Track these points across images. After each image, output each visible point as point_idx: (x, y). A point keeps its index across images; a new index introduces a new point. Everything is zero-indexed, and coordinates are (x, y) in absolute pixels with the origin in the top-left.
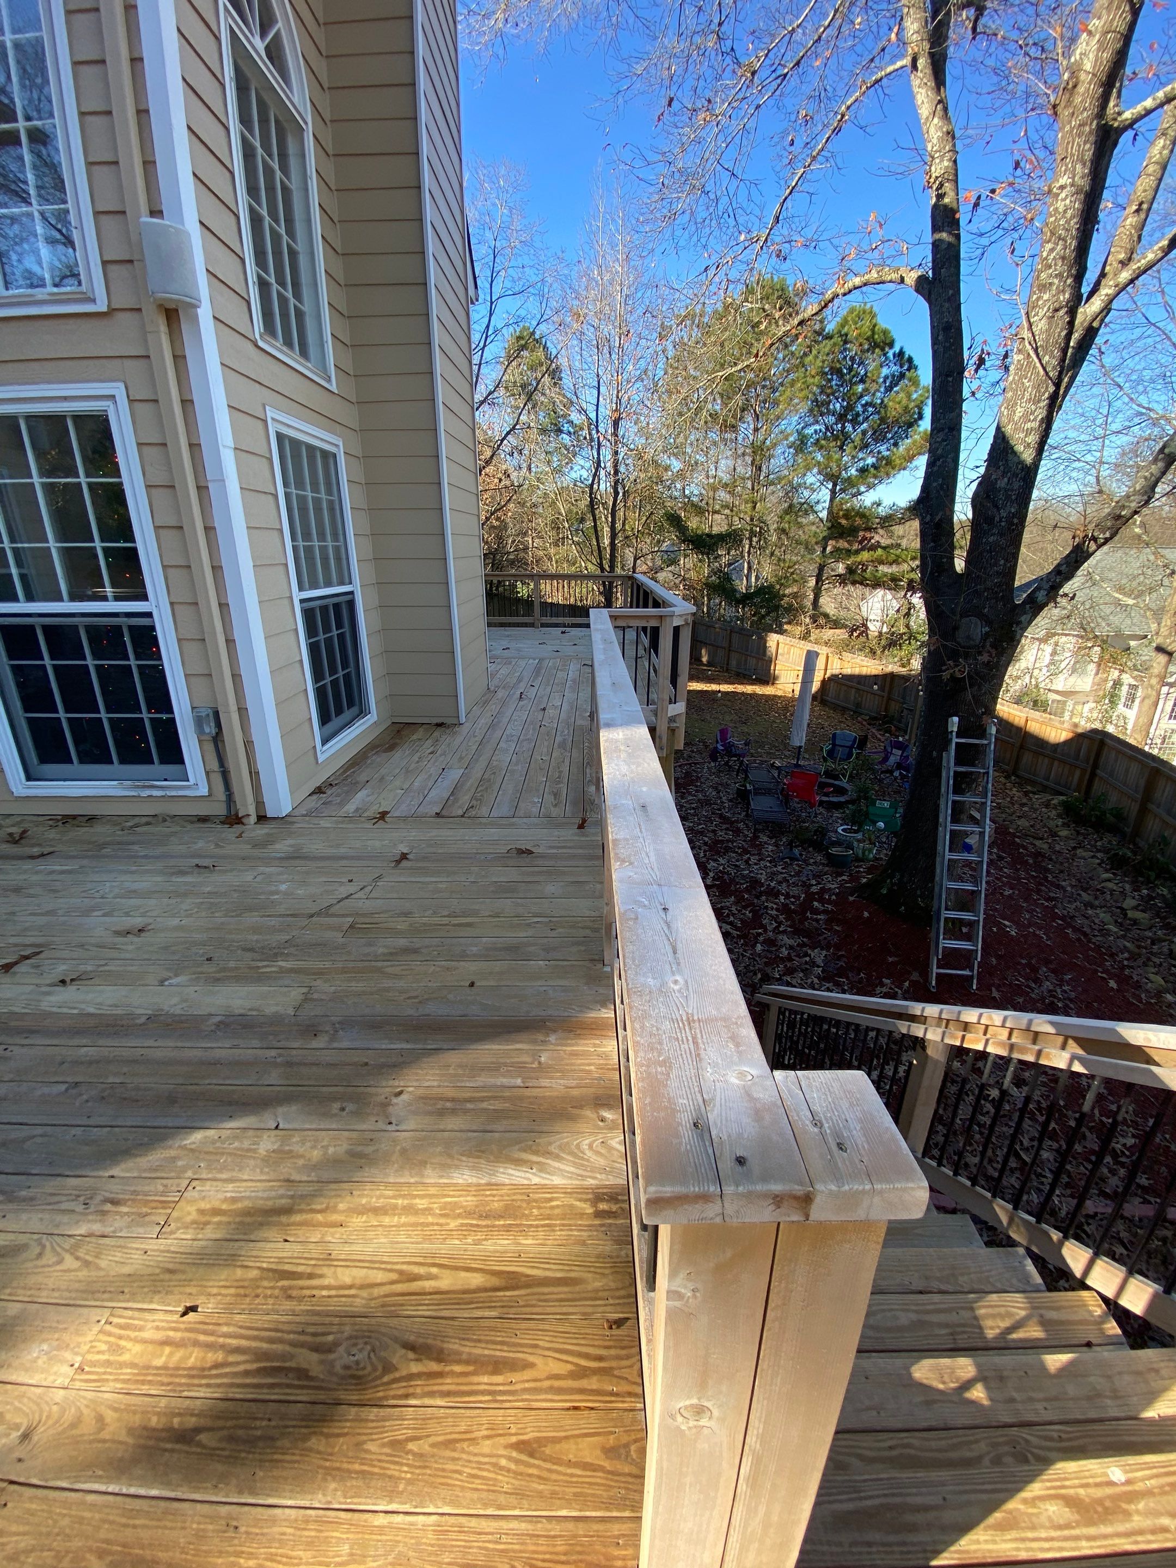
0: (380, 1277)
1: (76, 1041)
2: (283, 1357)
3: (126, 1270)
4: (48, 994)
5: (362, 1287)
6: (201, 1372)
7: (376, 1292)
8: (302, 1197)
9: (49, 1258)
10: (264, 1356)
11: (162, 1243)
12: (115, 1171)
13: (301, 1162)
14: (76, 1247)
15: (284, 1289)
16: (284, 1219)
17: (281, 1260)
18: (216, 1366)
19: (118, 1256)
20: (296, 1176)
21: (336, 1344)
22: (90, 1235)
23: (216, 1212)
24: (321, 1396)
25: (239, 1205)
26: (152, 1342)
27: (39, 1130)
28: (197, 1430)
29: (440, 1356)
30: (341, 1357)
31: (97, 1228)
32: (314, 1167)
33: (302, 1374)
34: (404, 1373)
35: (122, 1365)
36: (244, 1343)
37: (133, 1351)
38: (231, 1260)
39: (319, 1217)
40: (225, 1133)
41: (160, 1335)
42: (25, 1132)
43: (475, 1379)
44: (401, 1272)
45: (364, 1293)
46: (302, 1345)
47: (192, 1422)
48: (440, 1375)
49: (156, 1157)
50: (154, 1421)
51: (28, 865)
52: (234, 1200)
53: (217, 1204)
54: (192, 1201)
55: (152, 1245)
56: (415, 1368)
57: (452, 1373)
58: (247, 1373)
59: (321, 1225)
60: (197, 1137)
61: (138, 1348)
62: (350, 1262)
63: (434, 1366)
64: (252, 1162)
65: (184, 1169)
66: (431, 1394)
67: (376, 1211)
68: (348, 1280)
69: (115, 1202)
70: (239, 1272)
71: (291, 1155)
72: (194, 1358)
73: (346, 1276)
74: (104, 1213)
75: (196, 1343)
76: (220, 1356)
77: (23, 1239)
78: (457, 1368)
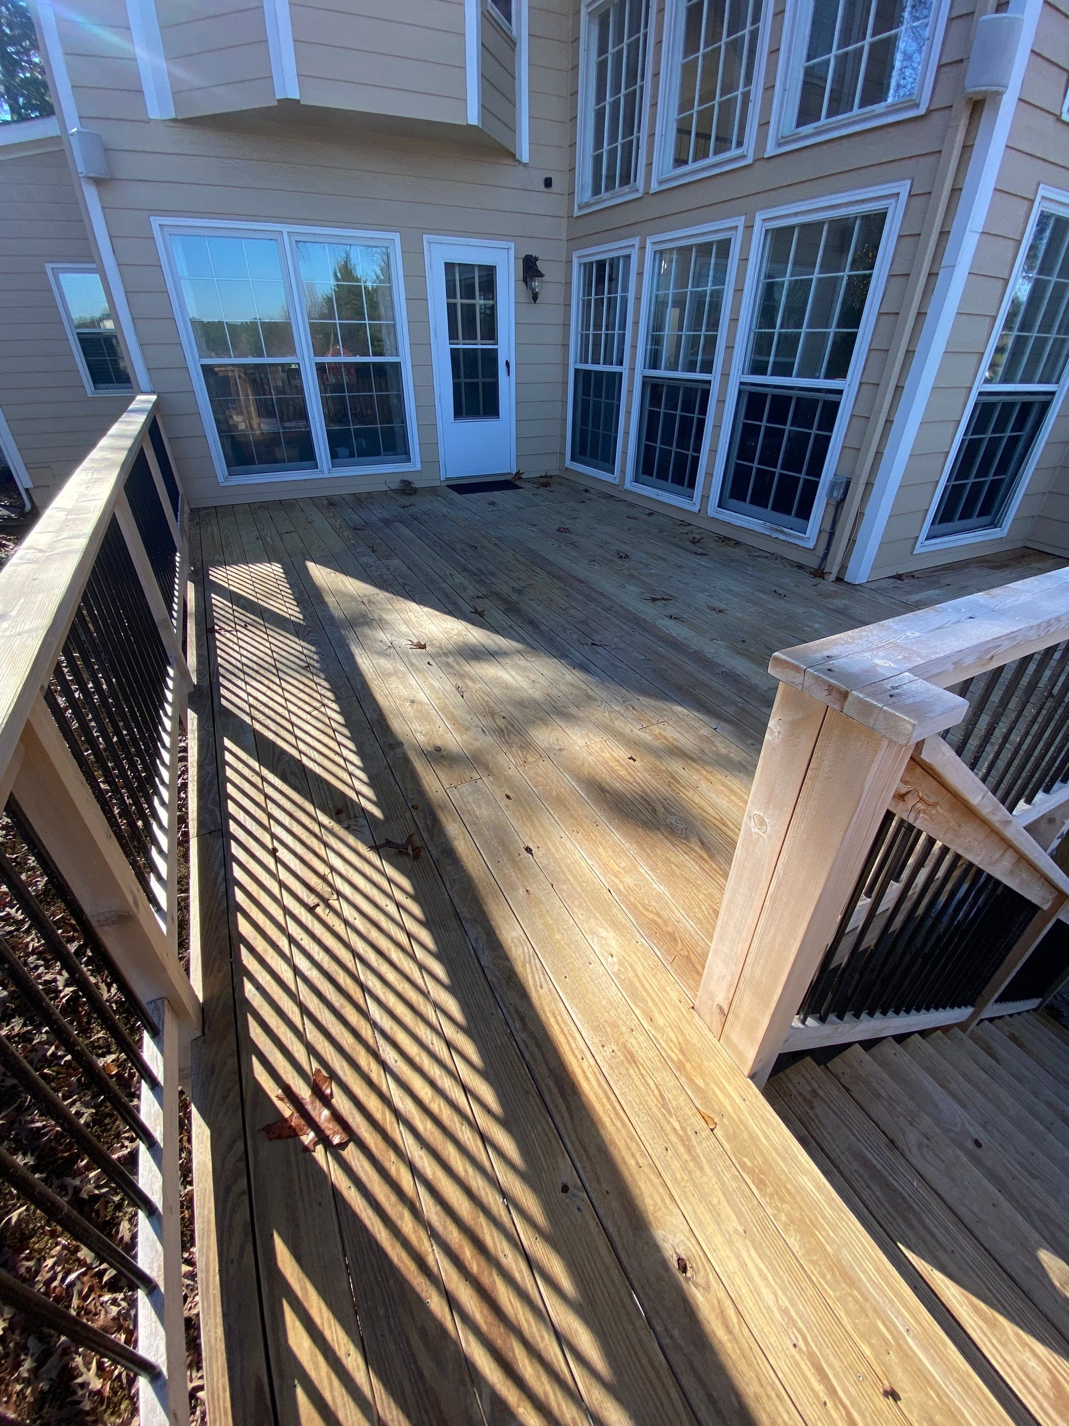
0: (711, 811)
1: (659, 643)
2: (652, 800)
3: (622, 731)
4: (662, 619)
5: (700, 808)
6: (622, 779)
7: (705, 814)
8: (703, 761)
9: (601, 709)
10: (646, 794)
11: (639, 733)
12: (641, 699)
13: (714, 749)
14: (612, 712)
15: (670, 782)
16: (690, 762)
17: (676, 772)
18: (628, 781)
19: (622, 725)
20: (707, 751)
21: (674, 814)
22: (619, 712)
23: (665, 738)
24: (654, 821)
25: (676, 743)
26: (614, 758)
27: (626, 667)
28: (607, 791)
29: (711, 857)
30: (672, 819)
31: (622, 712)
32: (719, 755)
33: (654, 810)
34: (692, 846)
35: (601, 756)
36: (642, 784)
37: (606, 755)
38: (659, 757)
39: (705, 773)
40: (690, 715)
41: (617, 757)
42: (621, 664)
43: (719, 877)
44: (722, 819)
45: (699, 811)
46: (662, 803)
47: (608, 788)
48: (706, 861)
49: (660, 704)
50: (597, 778)
51: (692, 557)
52: (675, 740)
53: (668, 736)
54: (659, 727)
55: (635, 731)
56: (697, 849)
57: (711, 866)
58: (636, 792)
59: (702, 775)
60: (679, 709)
61: (608, 755)
62: (702, 796)
63: (705, 856)
64: (693, 733)
65: (665, 715)
66: (697, 863)
67: (731, 791)
68: (697, 801)
69: (633, 708)
70: (658, 763)
71: (712, 743)
72: (623, 773)
73: (697, 799)
74: (628, 709)
75: (626, 770)
76: (631, 780)
77: (598, 698)
78: (715, 866)
